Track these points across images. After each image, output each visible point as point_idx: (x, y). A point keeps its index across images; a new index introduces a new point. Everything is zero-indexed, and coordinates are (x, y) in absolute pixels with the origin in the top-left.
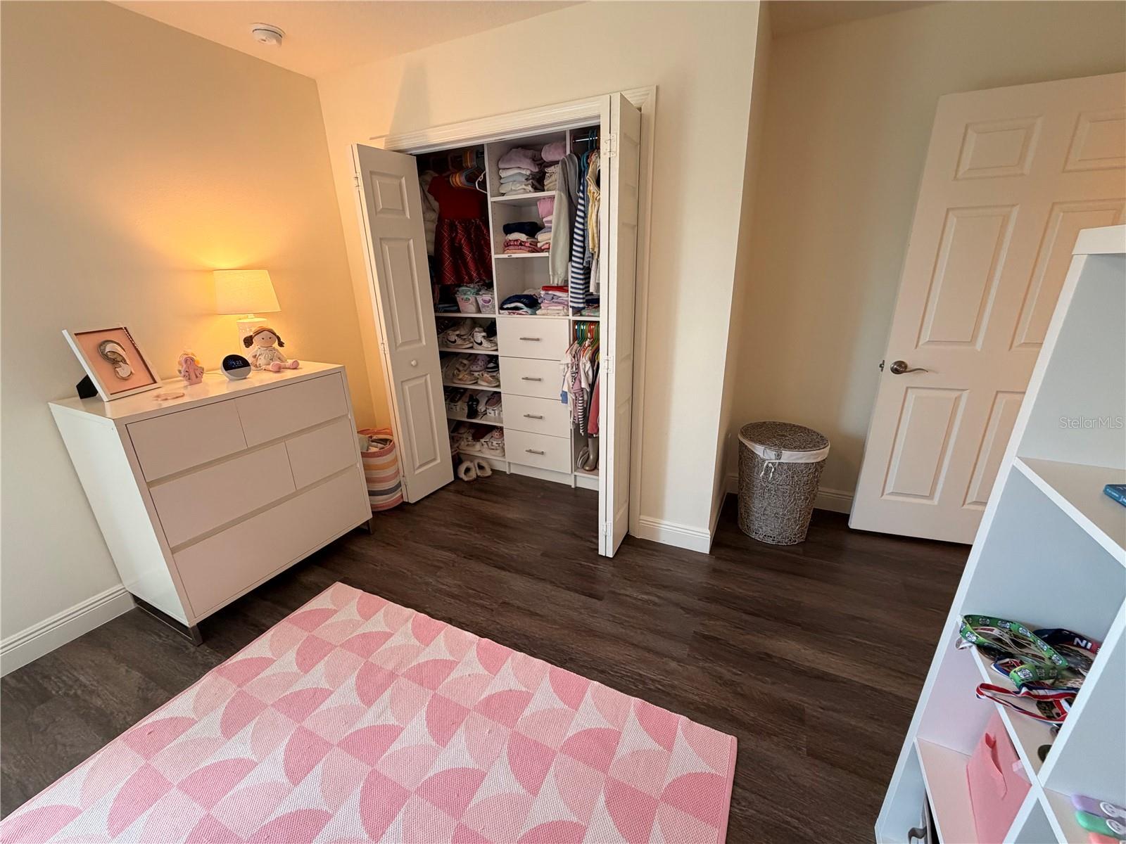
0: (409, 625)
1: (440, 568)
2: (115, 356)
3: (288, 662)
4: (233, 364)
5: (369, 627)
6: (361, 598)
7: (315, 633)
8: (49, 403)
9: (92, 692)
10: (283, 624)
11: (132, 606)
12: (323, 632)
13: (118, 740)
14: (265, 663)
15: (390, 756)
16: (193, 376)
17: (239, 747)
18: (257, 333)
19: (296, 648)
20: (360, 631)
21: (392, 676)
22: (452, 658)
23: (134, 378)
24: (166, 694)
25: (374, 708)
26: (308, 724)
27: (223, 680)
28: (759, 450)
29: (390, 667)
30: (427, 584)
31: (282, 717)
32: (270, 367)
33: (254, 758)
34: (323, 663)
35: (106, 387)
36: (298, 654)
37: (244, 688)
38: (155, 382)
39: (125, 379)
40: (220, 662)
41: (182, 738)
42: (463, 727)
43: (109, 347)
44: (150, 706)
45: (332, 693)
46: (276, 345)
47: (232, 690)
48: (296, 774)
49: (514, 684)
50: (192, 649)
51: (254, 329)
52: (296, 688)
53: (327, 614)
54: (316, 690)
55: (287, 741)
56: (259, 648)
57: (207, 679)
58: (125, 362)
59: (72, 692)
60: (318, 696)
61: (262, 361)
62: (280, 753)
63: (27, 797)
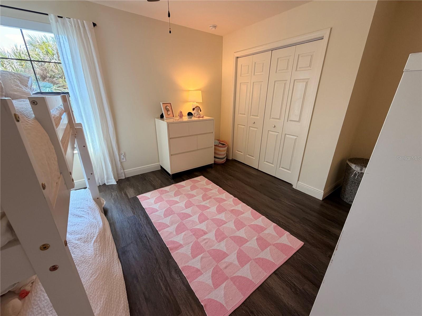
0: (217, 189)
1: (228, 180)
2: (168, 109)
3: (188, 188)
4: (190, 114)
5: (208, 187)
6: (207, 180)
7: (195, 184)
8: (155, 119)
9: (152, 181)
10: (188, 180)
11: (160, 169)
12: (197, 184)
13: (156, 190)
14: (184, 187)
15: (207, 211)
16: (181, 116)
17: (177, 199)
18: (196, 107)
19: (190, 186)
20: (205, 187)
21: (210, 197)
22: (226, 199)
23: (170, 115)
24: (165, 186)
25: (205, 202)
26: (191, 200)
27: (175, 187)
28: (353, 166)
29: (210, 196)
30: (224, 182)
31: (185, 197)
32: (197, 117)
33: (179, 201)
34: (195, 190)
35: (166, 116)
36: (191, 187)
37: (179, 190)
38: (174, 117)
39: (169, 115)
40: (175, 183)
41: (167, 194)
42: (224, 213)
43: (167, 107)
44: (162, 187)
45: (196, 196)
46: (199, 111)
47: (177, 189)
48: (187, 207)
49: (240, 209)
50: (170, 180)
51: (195, 106)
52: (189, 193)
53: (198, 181)
54: (193, 195)
55: (186, 201)
56: (183, 183)
57: (173, 185)
58: (169, 111)
59: (149, 180)
60: (193, 196)
61: (195, 115)
62: (184, 202)
63: (142, 193)
